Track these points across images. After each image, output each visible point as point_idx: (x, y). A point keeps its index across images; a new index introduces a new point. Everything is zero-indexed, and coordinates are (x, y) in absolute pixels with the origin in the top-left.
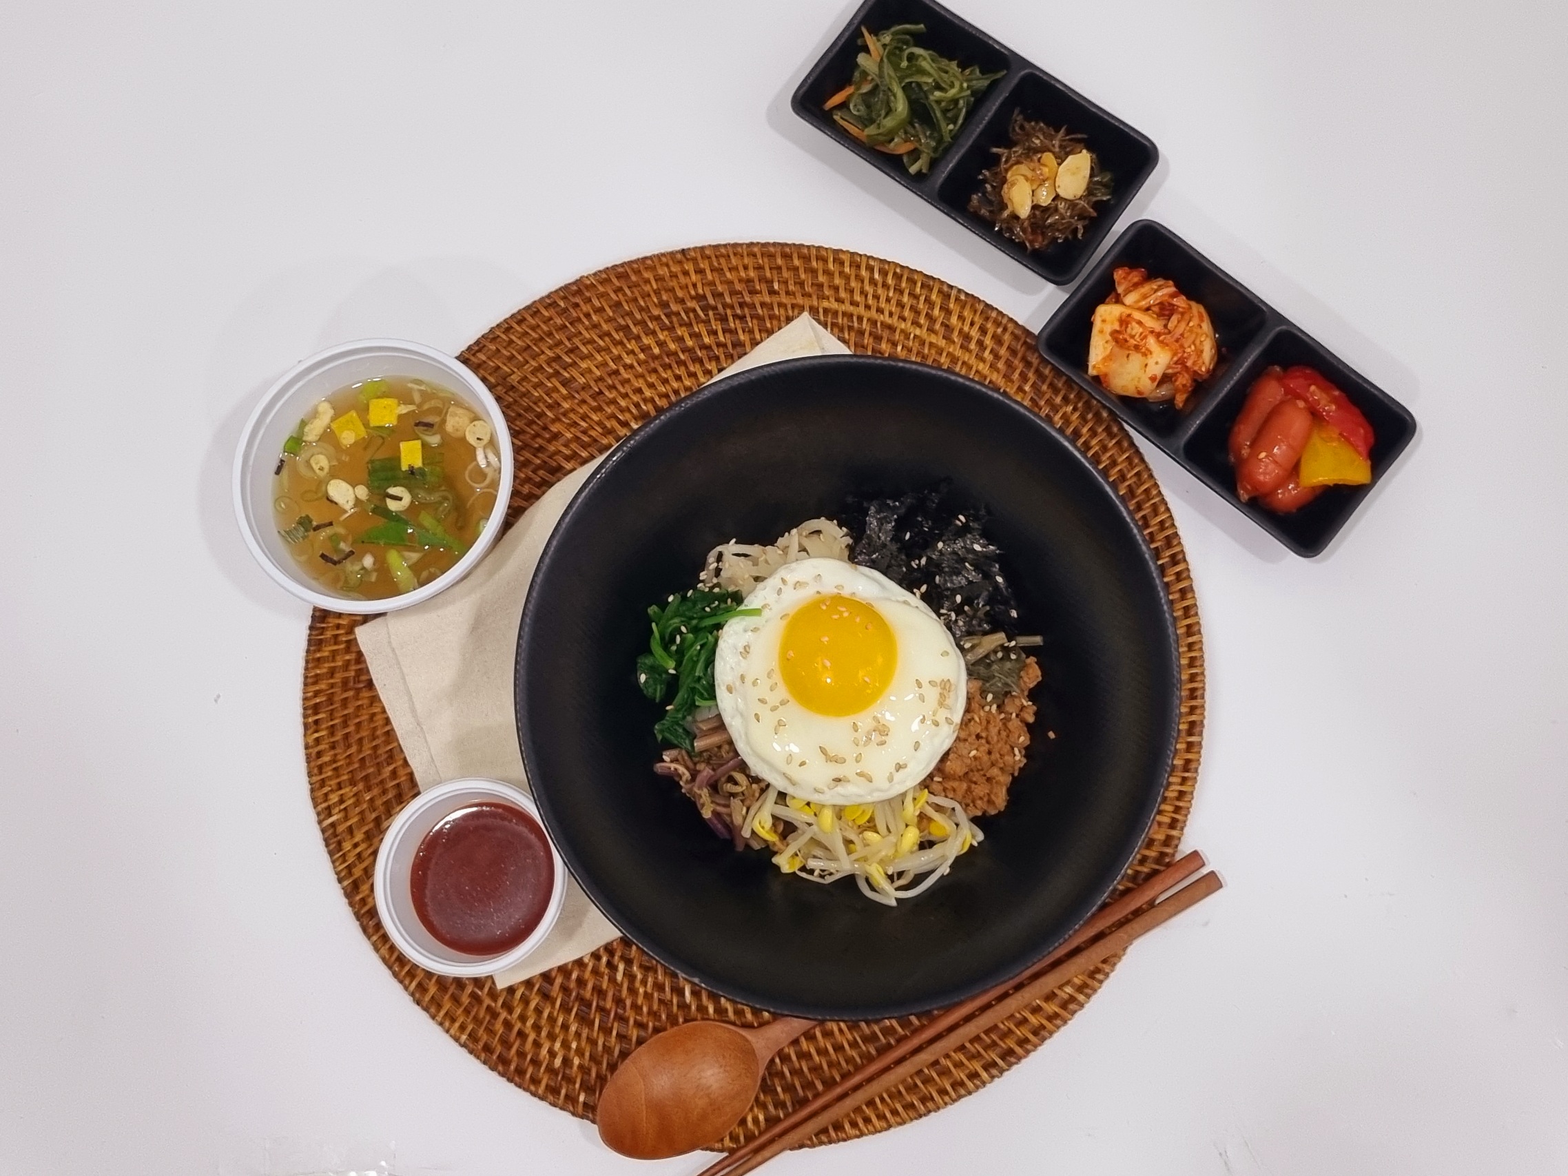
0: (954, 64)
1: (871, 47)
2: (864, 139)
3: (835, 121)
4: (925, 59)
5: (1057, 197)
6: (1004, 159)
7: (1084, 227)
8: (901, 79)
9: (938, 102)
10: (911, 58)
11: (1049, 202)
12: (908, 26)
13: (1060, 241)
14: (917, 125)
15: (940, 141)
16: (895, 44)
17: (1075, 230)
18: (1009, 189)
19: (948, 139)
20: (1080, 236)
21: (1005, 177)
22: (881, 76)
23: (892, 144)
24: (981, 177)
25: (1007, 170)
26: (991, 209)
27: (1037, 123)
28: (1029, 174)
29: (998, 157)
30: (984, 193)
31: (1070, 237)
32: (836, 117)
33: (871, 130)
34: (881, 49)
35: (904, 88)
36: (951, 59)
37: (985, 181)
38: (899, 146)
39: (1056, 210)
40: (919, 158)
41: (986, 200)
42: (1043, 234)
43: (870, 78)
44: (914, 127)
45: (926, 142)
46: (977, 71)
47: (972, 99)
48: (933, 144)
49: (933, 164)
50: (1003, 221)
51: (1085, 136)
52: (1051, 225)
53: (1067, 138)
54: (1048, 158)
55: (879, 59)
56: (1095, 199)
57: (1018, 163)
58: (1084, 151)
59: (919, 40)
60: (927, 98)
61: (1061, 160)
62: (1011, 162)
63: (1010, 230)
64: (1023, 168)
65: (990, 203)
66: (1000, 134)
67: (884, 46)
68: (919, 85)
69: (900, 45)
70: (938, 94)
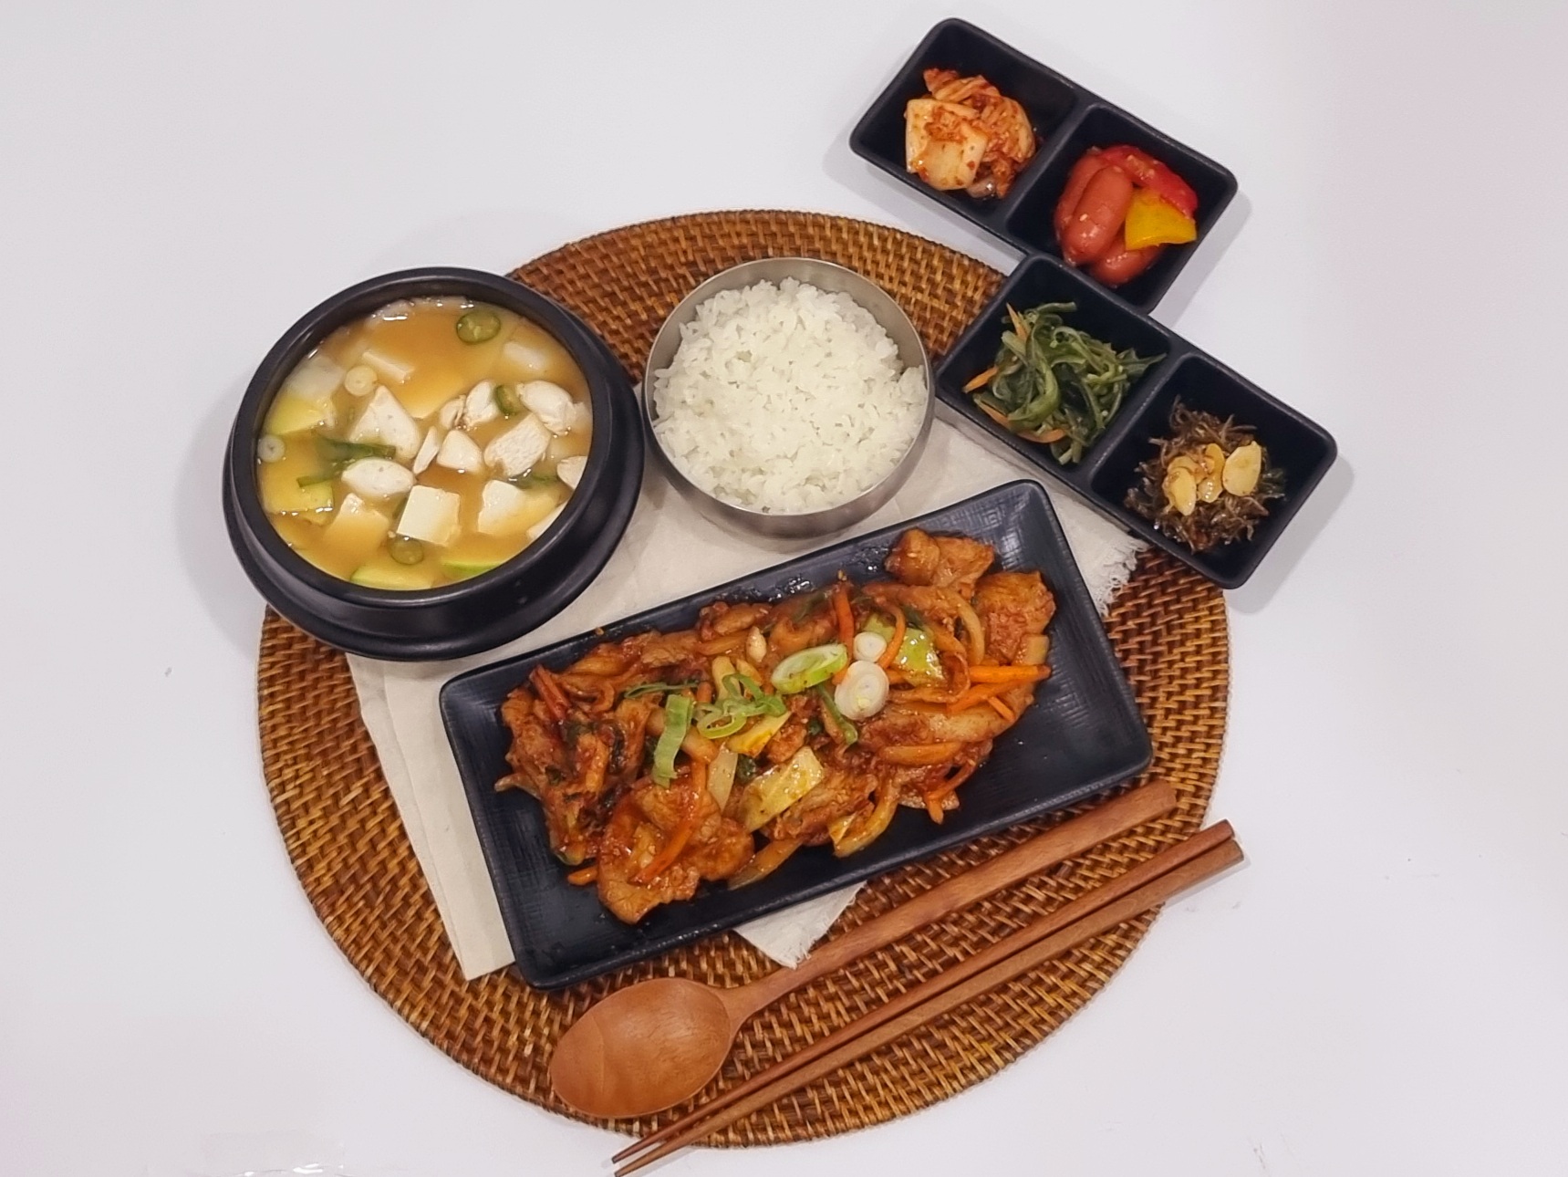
0: (1108, 347)
1: (1017, 325)
2: (1009, 427)
3: (975, 405)
4: (1075, 339)
5: (1224, 493)
6: (1164, 450)
7: (1254, 527)
8: (1050, 361)
9: (1091, 386)
10: (1061, 337)
11: (1215, 498)
12: (1056, 304)
13: (1227, 543)
14: (1066, 411)
15: (1093, 429)
16: (1042, 323)
17: (1245, 530)
18: (1170, 482)
19: (1101, 426)
20: (1249, 537)
21: (1165, 470)
22: (1028, 355)
23: (1039, 432)
24: (1137, 470)
25: (1167, 464)
26: (1148, 505)
27: (1200, 412)
28: (1193, 467)
29: (1158, 448)
30: (1142, 487)
31: (1238, 538)
32: (977, 401)
33: (1016, 416)
34: (1028, 329)
35: (1054, 370)
36: (1105, 342)
37: (1143, 474)
38: (1049, 434)
39: (1223, 507)
40: (1069, 448)
41: (1143, 496)
42: (1208, 535)
43: (1015, 358)
44: (1064, 413)
45: (1077, 431)
46: (1133, 354)
47: (1128, 385)
48: (1085, 431)
49: (1086, 453)
50: (1162, 519)
51: (1253, 427)
52: (1216, 524)
53: (1236, 428)
54: (1214, 449)
55: (1025, 339)
56: (1265, 497)
57: (1179, 454)
58: (1254, 443)
59: (1068, 319)
60: (1079, 381)
61: (1228, 451)
62: (1174, 452)
63: (1172, 529)
64: (1186, 461)
65: (1148, 499)
66: (1158, 423)
67: (1031, 324)
68: (1070, 368)
69: (1047, 324)
70: (1091, 376)
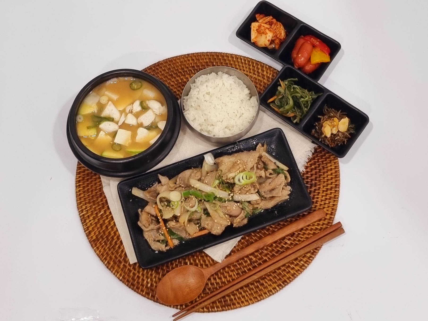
0: (306, 91)
1: (282, 85)
2: (280, 113)
3: (270, 106)
4: (298, 89)
5: (339, 131)
6: (322, 119)
7: (347, 141)
8: (291, 95)
9: (302, 102)
10: (294, 88)
11: (336, 132)
12: (292, 79)
13: (339, 145)
14: (295, 108)
15: (303, 113)
16: (289, 84)
17: (344, 141)
18: (324, 128)
19: (305, 112)
20: (345, 143)
21: (322, 125)
22: (285, 93)
23: (288, 114)
24: (315, 125)
25: (323, 123)
26: (318, 134)
27: (332, 109)
28: (330, 124)
29: (320, 119)
30: (316, 129)
31: (342, 144)
32: (271, 105)
33: (282, 109)
34: (285, 86)
35: (292, 97)
36: (305, 89)
37: (316, 126)
38: (290, 114)
39: (338, 135)
40: (296, 118)
41: (316, 132)
42: (334, 143)
43: (281, 94)
44: (294, 109)
45: (299, 114)
46: (313, 93)
47: (312, 101)
48: (300, 114)
49: (301, 120)
50: (322, 138)
51: (346, 113)
52: (336, 140)
53: (341, 113)
54: (335, 119)
55: (284, 89)
56: (350, 132)
57: (326, 120)
58: (347, 118)
59: (296, 83)
60: (299, 100)
61: (340, 120)
62: (325, 120)
63: (324, 141)
64: (328, 122)
65: (318, 132)
66: (320, 112)
67: (286, 84)
68: (296, 96)
69: (290, 84)
70: (302, 99)
